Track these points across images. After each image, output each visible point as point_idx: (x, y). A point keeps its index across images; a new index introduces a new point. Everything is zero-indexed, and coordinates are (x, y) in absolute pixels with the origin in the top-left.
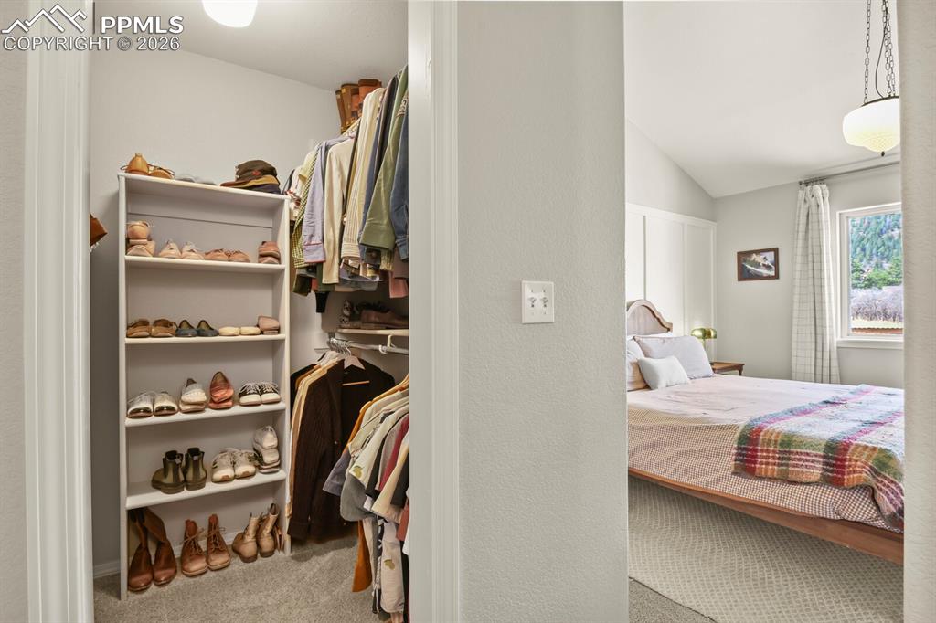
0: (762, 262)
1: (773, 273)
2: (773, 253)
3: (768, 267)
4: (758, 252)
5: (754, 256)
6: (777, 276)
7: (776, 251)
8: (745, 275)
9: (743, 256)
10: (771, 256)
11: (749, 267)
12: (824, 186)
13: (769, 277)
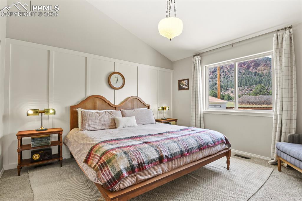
0: (184, 83)
1: (187, 88)
2: (187, 80)
3: (186, 85)
4: (184, 80)
5: (183, 81)
6: (188, 89)
7: (188, 80)
8: (180, 88)
9: (180, 81)
10: (186, 81)
11: (181, 85)
12: (199, 57)
13: (186, 89)
